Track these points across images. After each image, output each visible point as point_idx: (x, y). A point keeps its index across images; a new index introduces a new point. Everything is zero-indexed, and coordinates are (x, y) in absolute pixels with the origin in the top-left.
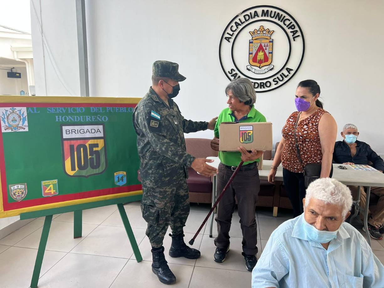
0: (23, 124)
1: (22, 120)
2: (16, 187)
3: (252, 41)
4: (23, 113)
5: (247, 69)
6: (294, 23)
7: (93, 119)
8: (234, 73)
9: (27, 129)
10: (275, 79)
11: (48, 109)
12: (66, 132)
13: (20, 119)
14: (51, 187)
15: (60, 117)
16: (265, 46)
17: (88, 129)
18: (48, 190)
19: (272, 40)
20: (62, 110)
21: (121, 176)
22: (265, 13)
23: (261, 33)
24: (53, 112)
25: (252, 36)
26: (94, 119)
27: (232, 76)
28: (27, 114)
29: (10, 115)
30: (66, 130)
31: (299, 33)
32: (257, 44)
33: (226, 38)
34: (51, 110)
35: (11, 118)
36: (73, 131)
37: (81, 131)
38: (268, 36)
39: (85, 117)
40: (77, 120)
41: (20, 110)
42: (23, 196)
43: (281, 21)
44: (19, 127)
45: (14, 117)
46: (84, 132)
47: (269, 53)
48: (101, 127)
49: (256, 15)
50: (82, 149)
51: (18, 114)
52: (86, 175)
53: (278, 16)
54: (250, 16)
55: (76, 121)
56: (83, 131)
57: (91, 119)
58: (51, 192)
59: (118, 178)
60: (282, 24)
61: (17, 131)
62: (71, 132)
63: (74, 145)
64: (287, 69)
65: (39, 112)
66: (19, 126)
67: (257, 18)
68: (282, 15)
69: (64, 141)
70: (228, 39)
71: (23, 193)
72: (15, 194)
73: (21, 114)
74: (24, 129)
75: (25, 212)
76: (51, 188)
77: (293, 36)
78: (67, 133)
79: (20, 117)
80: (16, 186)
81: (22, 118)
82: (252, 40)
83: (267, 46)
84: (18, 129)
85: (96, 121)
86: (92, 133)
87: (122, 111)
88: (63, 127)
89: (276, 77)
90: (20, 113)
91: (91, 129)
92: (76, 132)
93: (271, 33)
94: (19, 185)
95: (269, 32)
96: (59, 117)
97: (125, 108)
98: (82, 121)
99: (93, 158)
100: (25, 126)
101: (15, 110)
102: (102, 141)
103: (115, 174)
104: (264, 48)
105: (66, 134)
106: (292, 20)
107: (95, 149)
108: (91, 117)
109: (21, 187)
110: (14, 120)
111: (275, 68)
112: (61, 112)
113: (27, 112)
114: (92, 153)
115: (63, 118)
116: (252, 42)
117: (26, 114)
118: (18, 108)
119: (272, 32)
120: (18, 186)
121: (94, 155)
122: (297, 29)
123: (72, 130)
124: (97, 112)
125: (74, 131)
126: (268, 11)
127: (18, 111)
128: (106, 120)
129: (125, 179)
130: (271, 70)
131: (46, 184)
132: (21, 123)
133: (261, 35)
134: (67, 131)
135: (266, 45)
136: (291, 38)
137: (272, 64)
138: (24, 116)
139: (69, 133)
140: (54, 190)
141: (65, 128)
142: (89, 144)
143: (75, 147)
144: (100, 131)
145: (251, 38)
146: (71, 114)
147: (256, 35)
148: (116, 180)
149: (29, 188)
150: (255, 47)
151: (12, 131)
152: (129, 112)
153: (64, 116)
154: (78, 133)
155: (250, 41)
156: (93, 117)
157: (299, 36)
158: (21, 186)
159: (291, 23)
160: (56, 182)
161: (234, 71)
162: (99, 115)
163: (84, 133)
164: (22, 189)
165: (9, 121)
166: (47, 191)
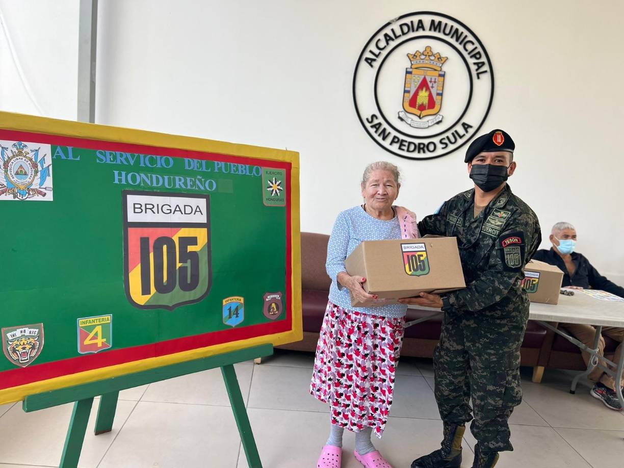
0: (41, 184)
1: (39, 174)
2: (18, 333)
3: (410, 70)
4: (43, 159)
5: (400, 118)
6: (480, 49)
7: (189, 183)
8: (376, 122)
9: (49, 197)
10: (444, 139)
11: (97, 152)
12: (135, 208)
13: (36, 172)
14: (97, 332)
15: (124, 173)
16: (431, 82)
17: (178, 205)
18: (91, 340)
19: (443, 73)
20: (127, 159)
21: (235, 307)
22: (435, 26)
23: (427, 57)
24: (108, 162)
25: (411, 61)
26: (191, 183)
27: (372, 127)
28: (53, 160)
29: (12, 161)
30: (134, 204)
31: (486, 68)
32: (419, 77)
33: (367, 59)
34: (105, 156)
35: (14, 166)
36: (148, 206)
37: (163, 208)
38: (438, 65)
39: (174, 179)
40: (158, 182)
41: (36, 150)
42: (33, 355)
43: (460, 44)
44: (33, 190)
45: (21, 166)
46: (171, 210)
47: (438, 94)
48: (202, 203)
49: (420, 27)
50: (165, 247)
51: (31, 160)
52: (171, 305)
53: (456, 34)
54: (411, 28)
55: (155, 185)
56: (169, 208)
57: (185, 184)
58: (97, 343)
59: (230, 309)
60: (460, 48)
61: (28, 199)
62: (143, 208)
63: (148, 238)
64: (464, 124)
65: (78, 159)
66: (31, 188)
67: (421, 33)
68: (462, 33)
69: (129, 229)
70: (370, 61)
71: (33, 348)
72: (14, 351)
73: (38, 161)
74: (44, 195)
75: (38, 391)
76: (96, 334)
77: (477, 70)
78: (137, 210)
79: (35, 166)
80: (19, 331)
81: (40, 168)
82: (411, 68)
83: (435, 82)
84: (29, 194)
85: (194, 188)
86: (185, 214)
87: (242, 172)
88: (129, 197)
89: (444, 136)
90: (36, 156)
91: (185, 206)
92: (155, 210)
93: (442, 60)
94: (27, 329)
95: (440, 58)
96: (120, 175)
97: (247, 166)
98: (167, 185)
99: (186, 267)
100: (45, 188)
101: (25, 150)
102: (204, 231)
103: (224, 303)
104: (430, 85)
105: (135, 212)
106: (477, 44)
107: (190, 248)
108: (186, 180)
109: (30, 332)
110: (21, 173)
111: (444, 121)
112: (125, 163)
113: (52, 156)
114: (185, 256)
115: (129, 176)
116: (410, 73)
117: (49, 161)
118: (31, 146)
119: (444, 60)
120: (23, 329)
121: (189, 261)
122: (484, 59)
123: (146, 204)
124: (196, 169)
125: (151, 207)
126: (440, 23)
127: (32, 151)
128: (213, 189)
129: (241, 312)
130: (438, 123)
131: (88, 324)
132: (37, 181)
133: (427, 62)
134: (136, 206)
135: (433, 80)
136: (474, 73)
137: (441, 113)
138: (45, 166)
139: (140, 210)
140: (103, 338)
141: (131, 199)
142: (180, 238)
143: (151, 243)
144: (200, 211)
145: (409, 65)
146: (146, 170)
147: (418, 61)
148: (225, 313)
149: (49, 334)
150: (414, 81)
151: (14, 197)
152: (254, 175)
153: (132, 173)
154: (158, 213)
155: (408, 70)
156: (188, 179)
157: (486, 72)
158: (32, 330)
159: (476, 48)
160: (108, 320)
161: (377, 118)
162: (200, 178)
163: (171, 212)
164: (33, 337)
165: (9, 173)
166: (87, 342)
